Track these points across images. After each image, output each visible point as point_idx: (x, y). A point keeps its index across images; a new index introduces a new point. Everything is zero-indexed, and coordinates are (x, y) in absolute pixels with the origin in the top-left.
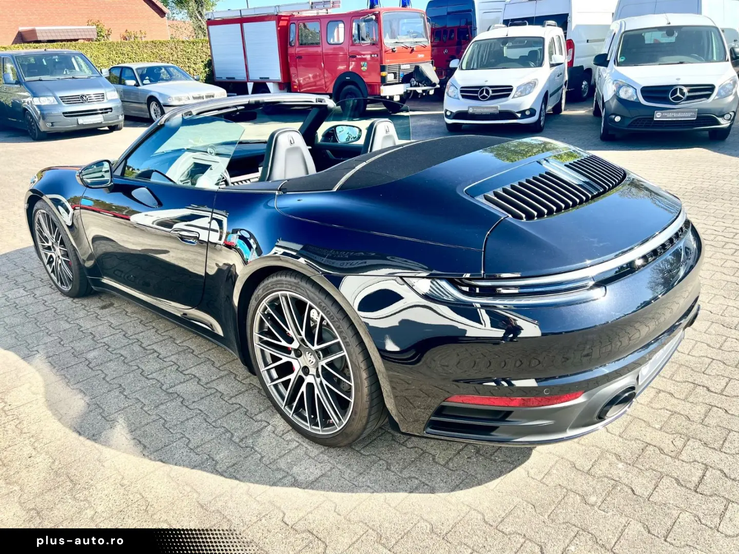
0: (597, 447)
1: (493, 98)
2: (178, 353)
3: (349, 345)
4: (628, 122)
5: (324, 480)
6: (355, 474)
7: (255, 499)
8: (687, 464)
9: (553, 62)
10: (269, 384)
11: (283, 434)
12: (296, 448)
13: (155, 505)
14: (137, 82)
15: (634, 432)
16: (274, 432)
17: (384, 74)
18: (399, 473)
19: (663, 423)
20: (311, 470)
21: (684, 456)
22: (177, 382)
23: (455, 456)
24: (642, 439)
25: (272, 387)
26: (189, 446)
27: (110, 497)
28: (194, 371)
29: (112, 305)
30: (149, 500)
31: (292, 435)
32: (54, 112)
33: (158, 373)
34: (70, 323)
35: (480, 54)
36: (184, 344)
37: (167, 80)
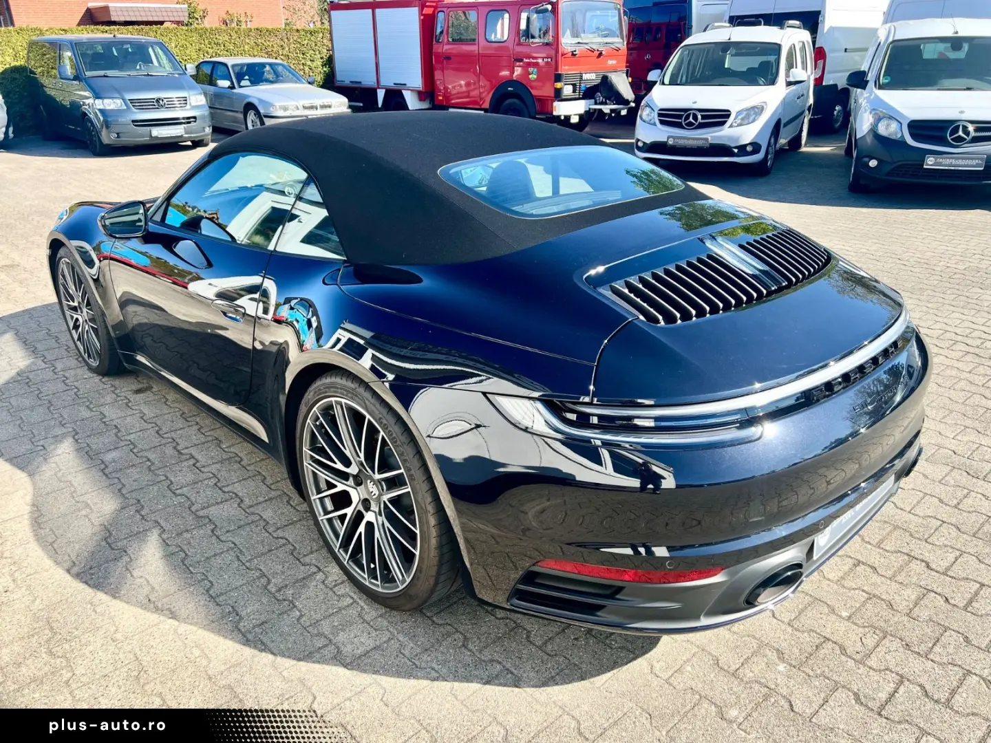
0: (754, 637)
1: (702, 126)
2: (221, 462)
3: (414, 480)
4: (888, 168)
5: (376, 655)
6: (419, 650)
7: (280, 673)
8: (875, 674)
9: (791, 79)
10: (322, 518)
11: (335, 586)
12: (348, 606)
13: (151, 672)
14: (232, 83)
15: (809, 619)
16: (323, 582)
17: (558, 85)
18: (477, 654)
19: (854, 610)
20: (362, 640)
21: (873, 662)
22: (212, 501)
23: (558, 634)
24: (818, 631)
25: (325, 522)
26: (211, 592)
27: (96, 655)
28: (237, 488)
29: (149, 388)
30: (144, 664)
31: (347, 589)
32: (122, 120)
33: (189, 488)
34: (91, 410)
35: (692, 63)
36: (232, 450)
37: (272, 82)
